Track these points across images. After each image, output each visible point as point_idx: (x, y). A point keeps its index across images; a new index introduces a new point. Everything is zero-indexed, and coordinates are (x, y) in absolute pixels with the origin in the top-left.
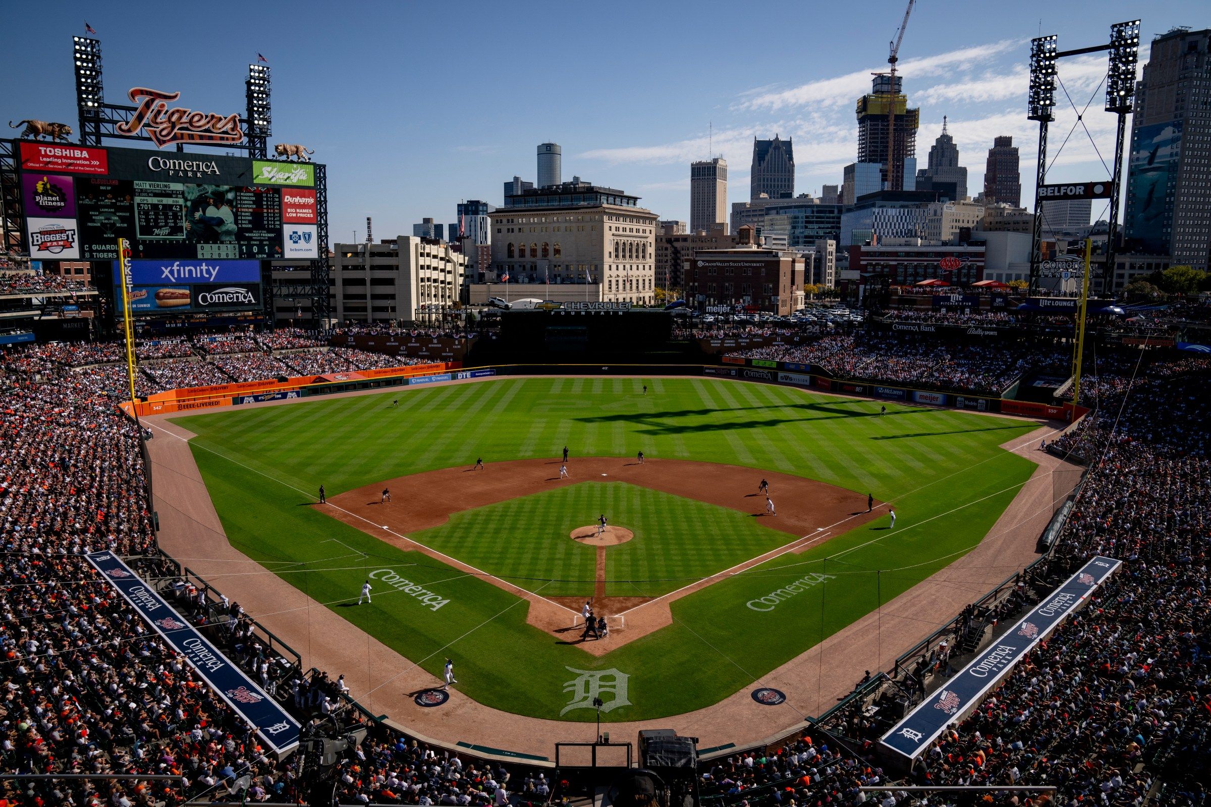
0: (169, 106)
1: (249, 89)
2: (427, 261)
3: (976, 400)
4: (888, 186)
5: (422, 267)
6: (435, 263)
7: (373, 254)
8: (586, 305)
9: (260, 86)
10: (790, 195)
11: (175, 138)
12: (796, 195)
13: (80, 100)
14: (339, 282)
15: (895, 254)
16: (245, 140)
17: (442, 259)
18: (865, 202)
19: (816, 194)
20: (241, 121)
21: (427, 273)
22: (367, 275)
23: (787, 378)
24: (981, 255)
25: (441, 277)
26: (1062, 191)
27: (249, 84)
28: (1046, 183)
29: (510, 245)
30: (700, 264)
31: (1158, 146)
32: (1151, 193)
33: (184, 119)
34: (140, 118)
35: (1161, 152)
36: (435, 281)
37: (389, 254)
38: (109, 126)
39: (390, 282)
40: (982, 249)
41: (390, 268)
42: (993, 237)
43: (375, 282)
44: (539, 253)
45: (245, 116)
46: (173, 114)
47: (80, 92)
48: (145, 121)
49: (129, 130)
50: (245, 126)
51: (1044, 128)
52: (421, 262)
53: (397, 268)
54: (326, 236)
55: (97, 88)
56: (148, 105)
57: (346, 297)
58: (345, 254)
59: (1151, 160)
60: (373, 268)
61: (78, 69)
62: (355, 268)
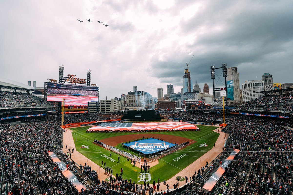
0: (74, 77)
1: (87, 75)
2: (116, 103)
3: (207, 124)
4: (188, 91)
5: (115, 104)
6: (117, 103)
7: (106, 102)
8: (141, 109)
9: (89, 74)
10: (173, 93)
11: (74, 82)
12: (174, 93)
13: (59, 76)
14: (101, 106)
15: (191, 101)
16: (86, 83)
17: (118, 103)
18: (185, 94)
19: (177, 93)
20: (86, 80)
21: (116, 105)
22: (106, 105)
23: (175, 121)
24: (205, 101)
25: (118, 105)
26: (218, 89)
27: (87, 74)
28: (215, 88)
29: (129, 100)
30: (160, 103)
31: (230, 84)
32: (230, 91)
33: (77, 79)
34: (69, 79)
35: (231, 85)
36: (117, 106)
37: (109, 102)
38: (64, 80)
39: (109, 106)
40: (204, 100)
41: (109, 104)
42: (206, 98)
43: (107, 106)
44: (134, 102)
45: (86, 79)
46: (74, 78)
47: (59, 75)
48: (70, 79)
49: (67, 81)
50: (86, 81)
51: (214, 80)
52: (114, 103)
53: (111, 104)
54: (99, 98)
55: (62, 74)
56: (70, 77)
57: (102, 108)
58: (102, 102)
59: (229, 86)
60: (106, 104)
61: (60, 71)
62: (104, 104)
